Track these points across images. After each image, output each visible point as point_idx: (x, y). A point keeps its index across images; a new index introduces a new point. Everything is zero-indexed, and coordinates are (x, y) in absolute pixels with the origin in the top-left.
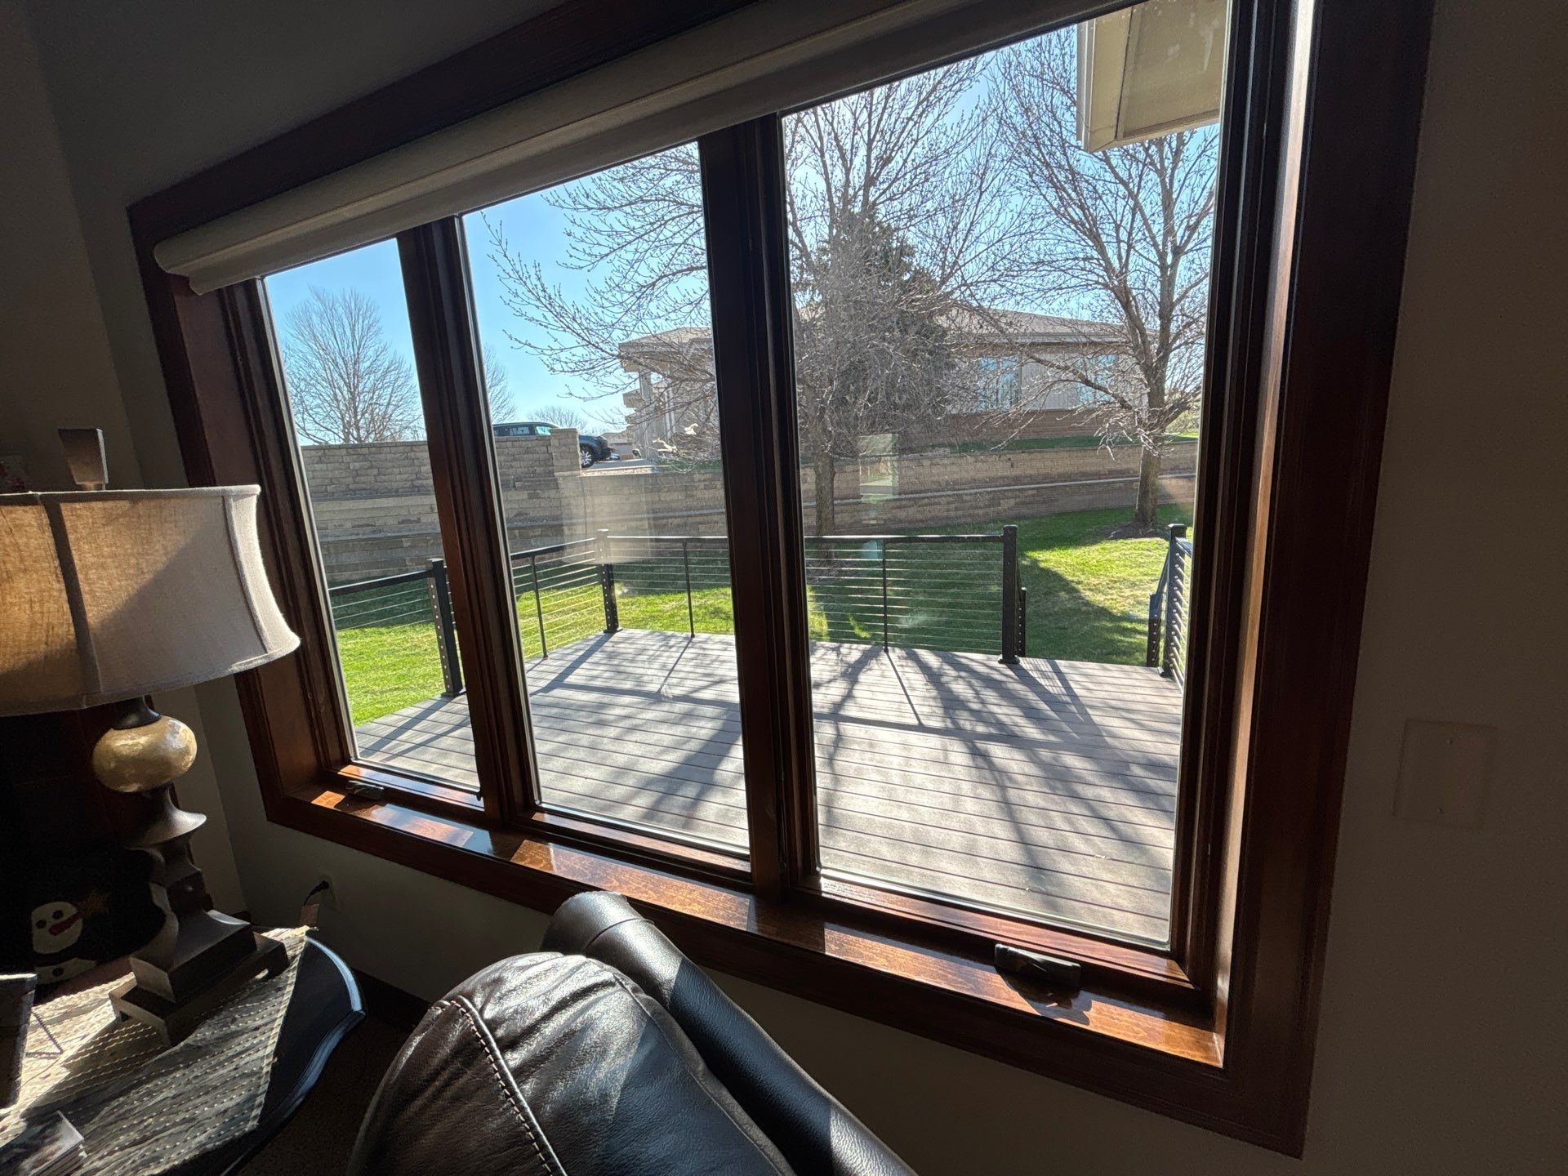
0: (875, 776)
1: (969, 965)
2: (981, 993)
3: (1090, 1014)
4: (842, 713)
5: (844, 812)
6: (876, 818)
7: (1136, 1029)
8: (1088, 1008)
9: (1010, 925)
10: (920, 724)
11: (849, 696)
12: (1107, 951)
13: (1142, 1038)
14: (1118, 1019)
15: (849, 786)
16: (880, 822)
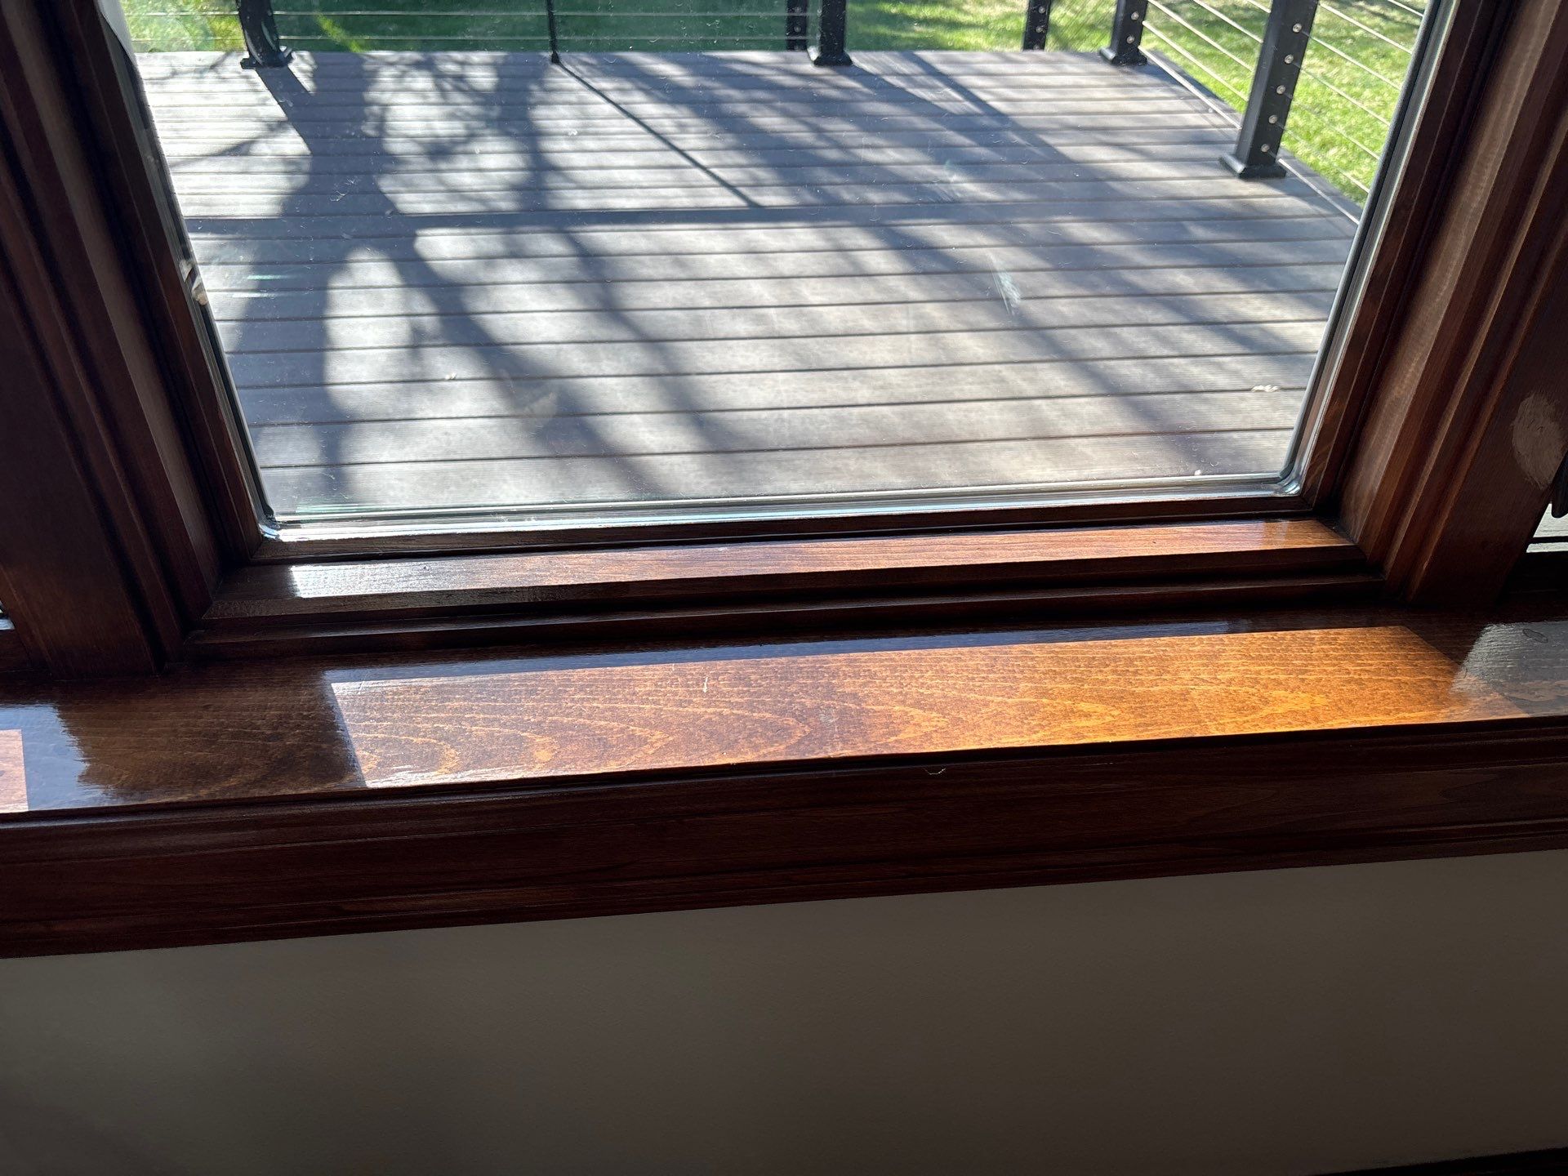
10: (753, 205)
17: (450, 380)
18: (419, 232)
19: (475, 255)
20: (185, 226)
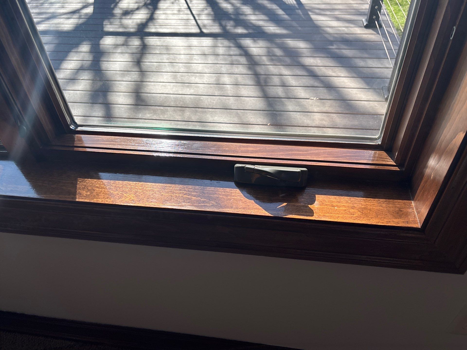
0: (168, 69)
1: (211, 186)
2: (221, 207)
3: (315, 206)
4: (147, 30)
5: (149, 95)
6: (171, 95)
7: (352, 211)
8: (313, 201)
9: (247, 147)
10: (202, 32)
11: (151, 18)
12: (330, 154)
13: (356, 218)
14: (337, 206)
15: (152, 78)
16: (174, 98)
17: (82, 80)
18: (104, 37)
19: (113, 44)
20: (39, 33)
